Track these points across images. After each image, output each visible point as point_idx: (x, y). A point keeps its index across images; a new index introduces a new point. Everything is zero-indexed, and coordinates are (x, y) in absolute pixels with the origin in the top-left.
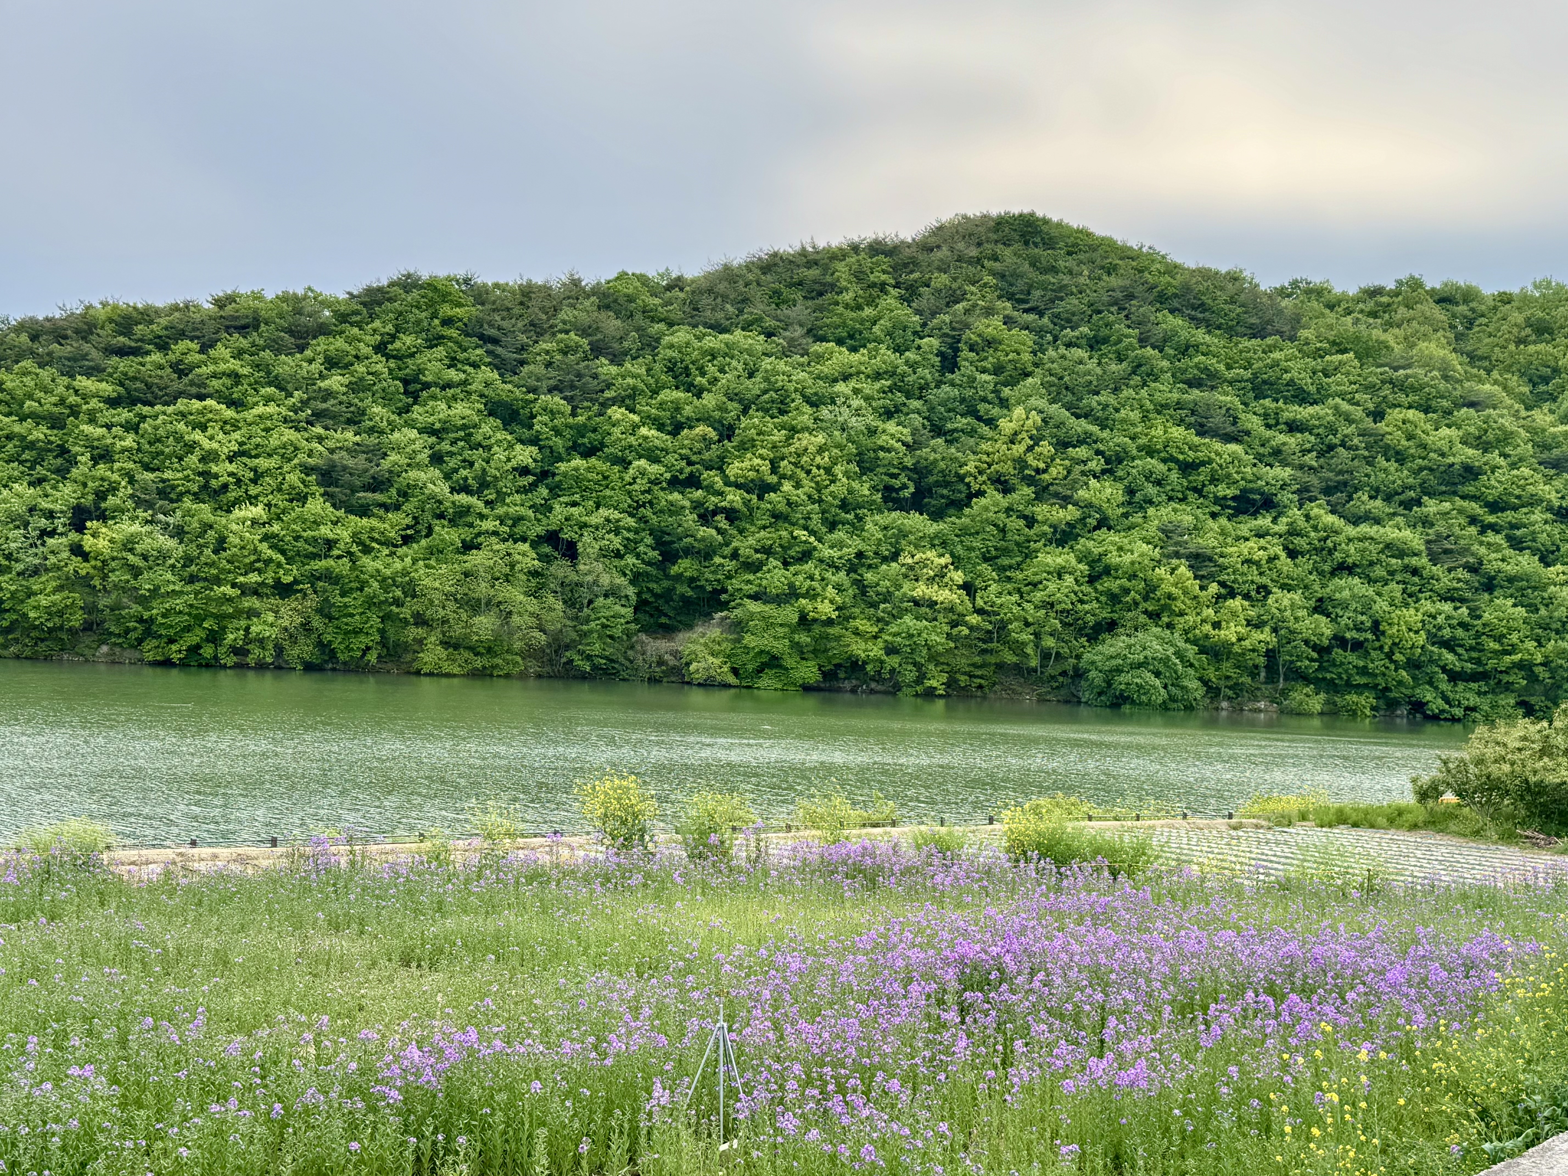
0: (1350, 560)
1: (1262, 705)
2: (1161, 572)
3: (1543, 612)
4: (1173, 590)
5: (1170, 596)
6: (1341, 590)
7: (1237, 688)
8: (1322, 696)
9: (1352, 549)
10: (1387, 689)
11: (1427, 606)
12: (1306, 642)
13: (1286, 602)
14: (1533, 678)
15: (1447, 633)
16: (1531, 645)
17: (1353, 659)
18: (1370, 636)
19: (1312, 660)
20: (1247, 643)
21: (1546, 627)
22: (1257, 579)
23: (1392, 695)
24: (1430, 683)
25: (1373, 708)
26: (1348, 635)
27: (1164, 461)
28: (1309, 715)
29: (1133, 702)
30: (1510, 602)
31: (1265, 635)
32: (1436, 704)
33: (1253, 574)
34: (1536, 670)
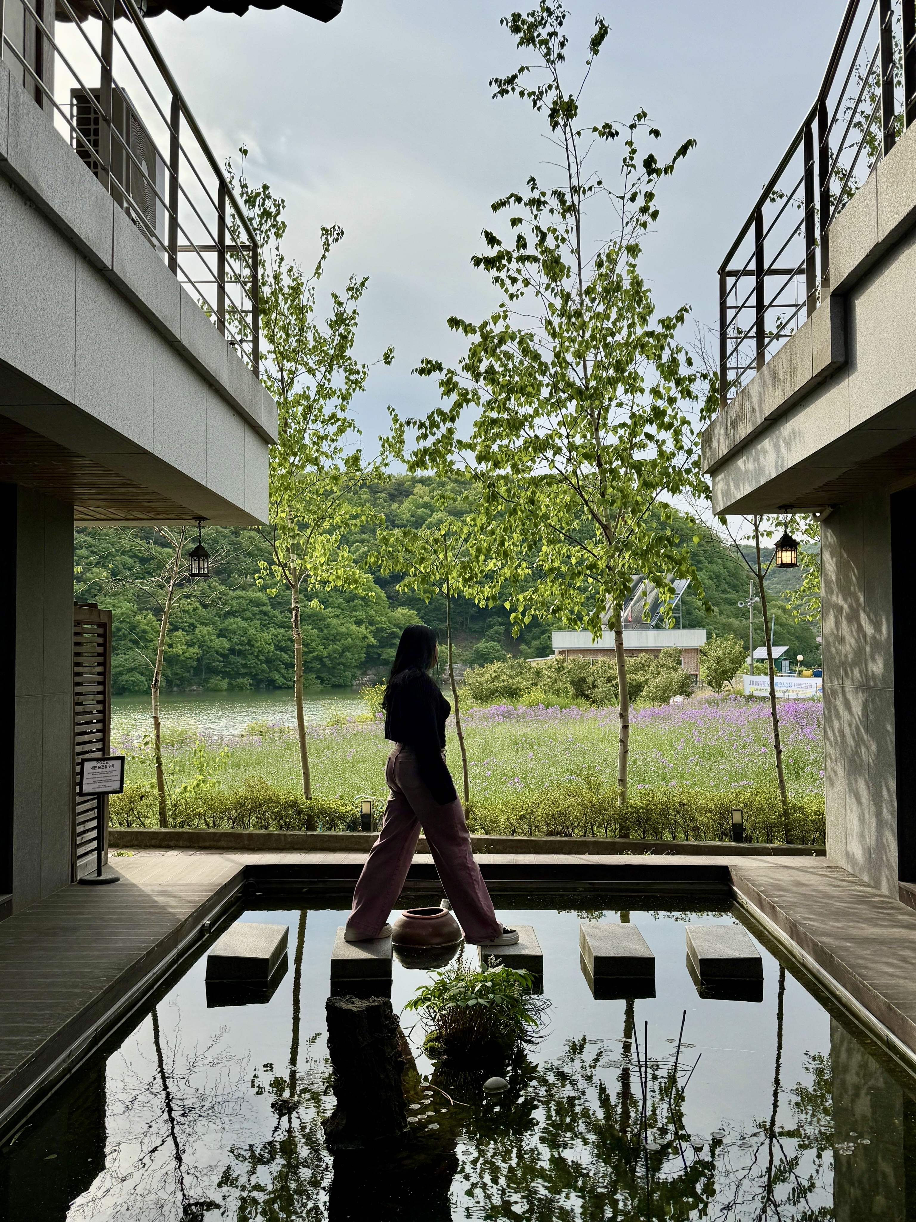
0: (234, 609)
1: (195, 688)
2: (139, 617)
3: (325, 631)
4: (146, 627)
5: (144, 631)
6: (231, 624)
7: (182, 679)
8: (227, 680)
9: (234, 602)
10: (257, 674)
11: (273, 631)
12: (217, 652)
13: (205, 632)
14: (323, 665)
15: (283, 644)
16: (321, 648)
17: (240, 660)
18: (247, 648)
19: (220, 662)
20: (187, 655)
21: (327, 639)
22: (188, 620)
23: (259, 677)
24: (277, 670)
25: (250, 685)
26: (237, 648)
27: (131, 557)
28: (220, 690)
29: (130, 691)
30: (310, 627)
31: (195, 650)
32: (280, 681)
33: (186, 618)
34: (324, 660)
